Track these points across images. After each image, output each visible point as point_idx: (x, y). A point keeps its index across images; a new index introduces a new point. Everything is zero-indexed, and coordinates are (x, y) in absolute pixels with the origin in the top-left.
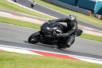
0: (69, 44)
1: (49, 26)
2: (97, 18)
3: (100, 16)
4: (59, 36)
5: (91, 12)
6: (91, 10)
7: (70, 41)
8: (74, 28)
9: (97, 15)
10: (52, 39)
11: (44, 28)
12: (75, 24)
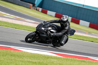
0: (63, 42)
1: (44, 26)
2: (38, 11)
3: (40, 9)
4: (53, 36)
5: (32, 5)
6: (32, 3)
7: (64, 40)
8: (67, 28)
9: (38, 8)
10: (47, 39)
11: (40, 29)
12: (68, 24)
